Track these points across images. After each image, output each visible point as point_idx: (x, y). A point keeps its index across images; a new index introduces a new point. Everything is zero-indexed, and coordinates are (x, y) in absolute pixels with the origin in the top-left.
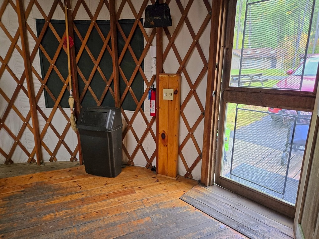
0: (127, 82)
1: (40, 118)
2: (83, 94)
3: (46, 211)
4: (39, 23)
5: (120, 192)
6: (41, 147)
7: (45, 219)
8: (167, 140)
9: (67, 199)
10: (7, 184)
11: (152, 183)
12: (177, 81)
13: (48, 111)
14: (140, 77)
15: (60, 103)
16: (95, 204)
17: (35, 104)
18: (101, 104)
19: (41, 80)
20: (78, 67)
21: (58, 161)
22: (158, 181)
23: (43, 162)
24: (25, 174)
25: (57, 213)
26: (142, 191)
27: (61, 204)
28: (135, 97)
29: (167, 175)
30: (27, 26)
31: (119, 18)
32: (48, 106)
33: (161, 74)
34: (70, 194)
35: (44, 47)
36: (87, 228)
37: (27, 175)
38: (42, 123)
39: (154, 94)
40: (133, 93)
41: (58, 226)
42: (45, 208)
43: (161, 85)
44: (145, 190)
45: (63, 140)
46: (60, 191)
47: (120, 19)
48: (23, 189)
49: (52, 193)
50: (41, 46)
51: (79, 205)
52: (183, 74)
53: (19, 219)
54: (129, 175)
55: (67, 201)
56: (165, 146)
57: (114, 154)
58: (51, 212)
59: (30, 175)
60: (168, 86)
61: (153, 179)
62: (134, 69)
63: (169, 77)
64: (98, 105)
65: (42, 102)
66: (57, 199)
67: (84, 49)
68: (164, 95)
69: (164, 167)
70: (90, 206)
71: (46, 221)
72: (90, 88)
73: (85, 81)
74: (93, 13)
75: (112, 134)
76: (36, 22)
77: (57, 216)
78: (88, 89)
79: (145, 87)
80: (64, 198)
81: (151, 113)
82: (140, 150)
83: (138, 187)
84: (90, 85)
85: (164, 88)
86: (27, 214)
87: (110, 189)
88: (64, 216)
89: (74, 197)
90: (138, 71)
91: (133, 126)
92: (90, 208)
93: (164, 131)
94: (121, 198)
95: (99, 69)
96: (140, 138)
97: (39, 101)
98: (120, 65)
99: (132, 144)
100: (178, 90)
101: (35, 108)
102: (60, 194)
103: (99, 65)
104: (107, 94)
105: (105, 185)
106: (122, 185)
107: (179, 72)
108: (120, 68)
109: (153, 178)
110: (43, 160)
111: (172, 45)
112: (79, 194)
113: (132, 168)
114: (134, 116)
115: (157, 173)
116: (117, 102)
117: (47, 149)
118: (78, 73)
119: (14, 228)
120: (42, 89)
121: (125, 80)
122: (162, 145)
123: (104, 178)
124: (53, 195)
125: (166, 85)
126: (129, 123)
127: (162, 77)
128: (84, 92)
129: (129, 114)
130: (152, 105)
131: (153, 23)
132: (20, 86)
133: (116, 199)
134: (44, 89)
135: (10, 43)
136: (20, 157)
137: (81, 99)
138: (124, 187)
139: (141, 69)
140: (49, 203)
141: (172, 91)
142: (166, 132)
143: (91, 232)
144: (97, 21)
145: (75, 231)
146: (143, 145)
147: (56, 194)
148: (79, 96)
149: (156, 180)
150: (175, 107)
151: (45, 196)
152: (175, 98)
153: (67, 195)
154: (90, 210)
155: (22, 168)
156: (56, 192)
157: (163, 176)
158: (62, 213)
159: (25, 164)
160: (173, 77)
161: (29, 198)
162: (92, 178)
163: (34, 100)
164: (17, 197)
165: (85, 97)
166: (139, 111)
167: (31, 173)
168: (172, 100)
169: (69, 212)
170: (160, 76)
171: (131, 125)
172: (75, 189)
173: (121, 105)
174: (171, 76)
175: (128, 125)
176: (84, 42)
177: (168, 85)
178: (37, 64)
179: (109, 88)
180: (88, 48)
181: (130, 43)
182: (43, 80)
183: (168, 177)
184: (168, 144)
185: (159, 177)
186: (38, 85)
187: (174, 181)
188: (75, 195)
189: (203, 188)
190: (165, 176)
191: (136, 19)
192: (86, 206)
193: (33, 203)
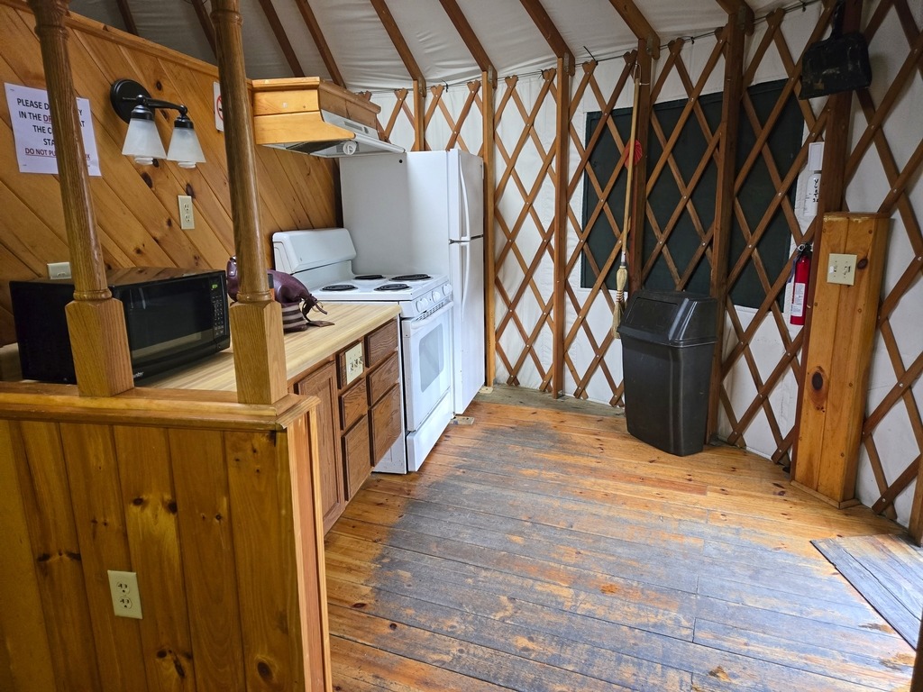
0: (748, 235)
1: (570, 307)
2: (650, 263)
3: (531, 463)
4: (592, 118)
5: (672, 483)
6: (563, 365)
7: (524, 472)
8: (827, 394)
9: (570, 459)
10: (497, 412)
11: (762, 492)
12: (870, 232)
13: (582, 294)
14: (782, 223)
15: (605, 281)
16: (611, 483)
17: (563, 279)
18: (685, 287)
19: (580, 232)
20: (648, 204)
21: (589, 399)
22: (782, 494)
23: (563, 395)
24: (529, 406)
25: (544, 472)
26: (724, 497)
27: (556, 463)
28: (763, 275)
29: (817, 490)
30: (571, 129)
31: (751, 82)
32: (585, 284)
33: (828, 215)
34: (580, 455)
35: (593, 167)
36: (576, 508)
37: (529, 408)
38: (571, 317)
39: (807, 269)
40: (761, 263)
41: (537, 488)
42: (532, 459)
43: (826, 243)
44: (733, 498)
45: (602, 357)
46: (565, 446)
47: (754, 83)
48: (514, 426)
49: (552, 444)
50: (588, 167)
51: (583, 475)
52: (897, 215)
53: (492, 460)
54: (716, 462)
55: (569, 462)
56: (818, 409)
57: (681, 401)
58: (536, 467)
59: (533, 409)
60: (842, 247)
61: (772, 486)
62: (768, 203)
63: (849, 222)
64: (679, 288)
65: (575, 277)
66: (555, 455)
67: (667, 162)
68: (831, 269)
69: (812, 466)
70: (600, 481)
71: (524, 475)
72: (665, 250)
73: (657, 233)
74: (695, 80)
75: (681, 353)
76: (588, 118)
77: (543, 476)
78: (661, 253)
79: (793, 247)
80: (566, 457)
81: (792, 317)
82: (762, 413)
83: (719, 488)
84: (666, 242)
85: (833, 252)
86: (504, 458)
87: (655, 471)
88: (552, 479)
89: (582, 461)
90: (780, 208)
91: (751, 346)
92: (599, 485)
93: (820, 368)
94: (666, 491)
95: (690, 207)
96: (764, 379)
97: (572, 274)
98: (738, 195)
99: (745, 393)
100: (868, 258)
101: (563, 286)
102: (564, 449)
103: (691, 197)
104: (702, 263)
105: (651, 462)
106: (685, 473)
107: (886, 210)
108: (737, 203)
109: (775, 484)
110: (564, 391)
111: (876, 135)
112: (594, 460)
113: (734, 452)
114: (756, 322)
115: (793, 478)
116: (715, 283)
117: (573, 371)
118: (646, 216)
119: (481, 468)
120: (580, 250)
121: (746, 229)
122: (812, 405)
123: (657, 450)
124: (552, 447)
125: (839, 245)
126: (744, 337)
127: (830, 221)
128: (653, 258)
129: (745, 315)
130: (796, 296)
131: (820, 86)
132: (545, 246)
133: (655, 491)
134: (582, 249)
135: (540, 164)
136: (531, 378)
137: (644, 274)
138: (689, 477)
139: (786, 203)
140: (540, 455)
141: (852, 260)
142: (827, 372)
143: (580, 514)
144: (699, 98)
145: (556, 503)
146: (772, 399)
147: (557, 448)
148: (642, 268)
149: (780, 490)
150: (855, 305)
151: (540, 444)
152: (858, 279)
153: (572, 455)
154: (596, 488)
155: (527, 396)
156: (558, 445)
157: (805, 489)
158: (552, 474)
159: (535, 391)
160: (860, 221)
161: (518, 439)
162: (634, 443)
163: (563, 270)
164: (504, 433)
165: (654, 270)
166: (770, 310)
167: (537, 407)
168: (849, 286)
169: (562, 476)
170: (826, 219)
171: (748, 344)
172: (591, 451)
173: (730, 292)
174: (854, 220)
175: (740, 342)
176: (668, 148)
177: (843, 242)
178: (576, 202)
179: (705, 250)
180: (673, 160)
181: (769, 140)
182: (582, 232)
183: (818, 496)
184: (828, 406)
185: (795, 489)
186: (573, 240)
187: (830, 507)
188: (585, 458)
189: (905, 546)
190: (812, 492)
191: (790, 77)
192: (593, 480)
193: (518, 448)
